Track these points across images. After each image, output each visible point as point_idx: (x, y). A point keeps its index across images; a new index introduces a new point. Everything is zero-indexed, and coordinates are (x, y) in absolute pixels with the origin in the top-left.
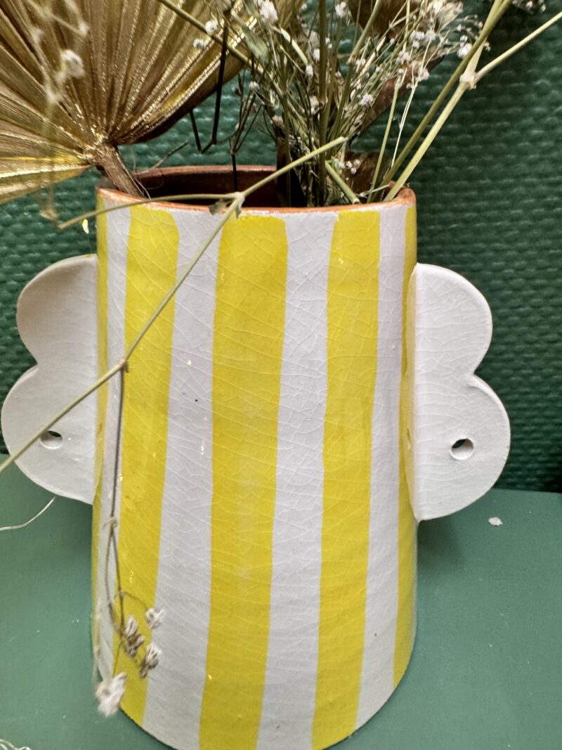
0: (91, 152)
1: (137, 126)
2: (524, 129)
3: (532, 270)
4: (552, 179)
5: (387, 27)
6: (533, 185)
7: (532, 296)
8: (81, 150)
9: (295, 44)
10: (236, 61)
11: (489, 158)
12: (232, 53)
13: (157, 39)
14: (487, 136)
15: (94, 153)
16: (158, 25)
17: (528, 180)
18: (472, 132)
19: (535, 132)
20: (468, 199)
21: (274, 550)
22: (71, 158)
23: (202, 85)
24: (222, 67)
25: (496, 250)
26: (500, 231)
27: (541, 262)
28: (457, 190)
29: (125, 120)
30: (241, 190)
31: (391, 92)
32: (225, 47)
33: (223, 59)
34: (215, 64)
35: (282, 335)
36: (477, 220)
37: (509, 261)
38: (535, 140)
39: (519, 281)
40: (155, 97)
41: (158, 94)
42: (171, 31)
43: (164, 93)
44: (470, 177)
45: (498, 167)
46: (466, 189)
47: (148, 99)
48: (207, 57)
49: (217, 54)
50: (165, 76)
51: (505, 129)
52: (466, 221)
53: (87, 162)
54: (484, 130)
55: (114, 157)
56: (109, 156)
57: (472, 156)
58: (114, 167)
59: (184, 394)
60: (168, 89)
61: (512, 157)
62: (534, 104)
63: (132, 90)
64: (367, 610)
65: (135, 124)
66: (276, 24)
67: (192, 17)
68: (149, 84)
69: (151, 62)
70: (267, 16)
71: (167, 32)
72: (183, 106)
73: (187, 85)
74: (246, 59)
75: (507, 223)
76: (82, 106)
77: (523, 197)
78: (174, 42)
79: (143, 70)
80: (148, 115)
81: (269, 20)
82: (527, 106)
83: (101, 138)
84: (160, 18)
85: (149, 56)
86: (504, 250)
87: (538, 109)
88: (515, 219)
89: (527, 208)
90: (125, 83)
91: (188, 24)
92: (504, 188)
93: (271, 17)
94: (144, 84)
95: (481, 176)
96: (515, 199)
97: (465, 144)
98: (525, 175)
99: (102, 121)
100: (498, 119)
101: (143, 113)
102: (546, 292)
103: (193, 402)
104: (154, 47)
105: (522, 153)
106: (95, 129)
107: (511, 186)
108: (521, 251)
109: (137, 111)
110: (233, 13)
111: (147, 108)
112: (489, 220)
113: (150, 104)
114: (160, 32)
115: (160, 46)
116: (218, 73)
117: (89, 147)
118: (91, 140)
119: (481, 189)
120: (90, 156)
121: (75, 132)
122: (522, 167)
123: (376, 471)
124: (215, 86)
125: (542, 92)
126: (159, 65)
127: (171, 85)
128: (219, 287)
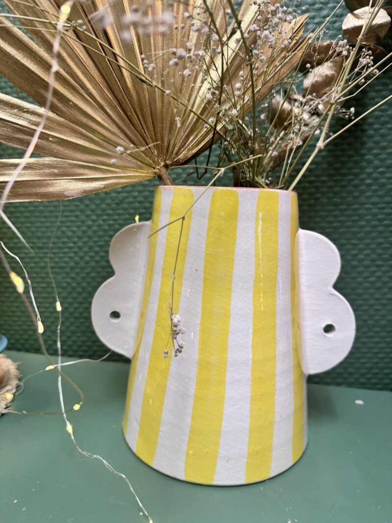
0: (157, 169)
1: (176, 161)
2: (362, 180)
3: (374, 256)
4: (380, 206)
5: (283, 124)
6: (369, 209)
7: (375, 271)
8: (154, 168)
9: (243, 125)
10: (219, 136)
11: (344, 194)
12: (217, 132)
13: (188, 126)
14: (344, 183)
15: (159, 169)
16: (189, 121)
17: (367, 206)
18: (335, 181)
19: (368, 181)
20: (335, 216)
21: (228, 348)
22: (150, 171)
23: (204, 145)
24: (213, 138)
25: (352, 244)
26: (355, 233)
27: (379, 251)
28: (328, 211)
29: (172, 157)
30: (224, 167)
31: (285, 151)
32: (215, 129)
33: (214, 134)
34: (210, 136)
35: (235, 240)
36: (340, 227)
37: (361, 250)
38: (369, 185)
39: (367, 262)
40: (185, 149)
41: (187, 147)
42: (194, 123)
43: (189, 147)
44: (336, 205)
45: (350, 199)
46: (333, 211)
47: (182, 150)
48: (207, 133)
49: (211, 132)
50: (189, 141)
51: (352, 180)
52: (334, 228)
53: (156, 173)
54: (342, 180)
55: (166, 173)
56: (164, 171)
57: (336, 193)
58: (166, 176)
59: (191, 268)
60: (190, 146)
61: (356, 194)
62: (366, 168)
63: (177, 145)
64: (276, 398)
65: (177, 159)
66: (237, 117)
67: (203, 118)
68: (183, 144)
69: (185, 134)
70: (234, 114)
71: (192, 123)
72: (196, 153)
73: (198, 145)
74: (223, 135)
75: (357, 229)
76: (157, 151)
77: (365, 215)
78: (194, 127)
79: (182, 138)
80: (181, 156)
81: (234, 115)
82: (362, 168)
83: (162, 164)
84: (190, 118)
85: (184, 132)
86: (357, 245)
87: (368, 170)
88: (362, 227)
89: (369, 221)
90: (174, 142)
91: (201, 120)
92: (354, 210)
93: (235, 114)
94: (182, 143)
95: (341, 204)
96: (361, 216)
97: (331, 187)
98: (365, 204)
99: (163, 157)
100: (347, 175)
101: (179, 155)
102: (384, 269)
103: (195, 271)
104: (187, 129)
105: (363, 192)
106: (161, 160)
107: (357, 209)
108: (367, 245)
109: (177, 154)
110: (220, 115)
111: (181, 153)
112: (347, 227)
113: (183, 151)
114: (190, 123)
115: (189, 129)
116: (211, 140)
117: (158, 167)
118: (159, 164)
119: (342, 210)
120: (157, 171)
121: (154, 161)
122: (363, 199)
123: (279, 317)
124: (209, 146)
125: (370, 162)
126: (188, 137)
127: (192, 144)
128: (210, 219)
